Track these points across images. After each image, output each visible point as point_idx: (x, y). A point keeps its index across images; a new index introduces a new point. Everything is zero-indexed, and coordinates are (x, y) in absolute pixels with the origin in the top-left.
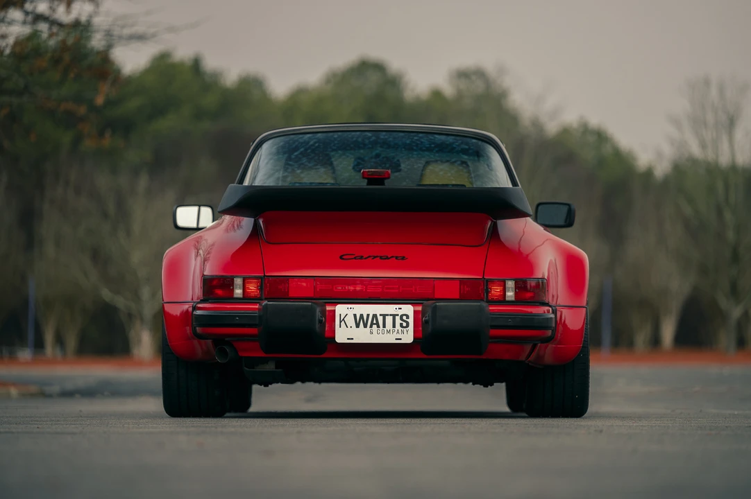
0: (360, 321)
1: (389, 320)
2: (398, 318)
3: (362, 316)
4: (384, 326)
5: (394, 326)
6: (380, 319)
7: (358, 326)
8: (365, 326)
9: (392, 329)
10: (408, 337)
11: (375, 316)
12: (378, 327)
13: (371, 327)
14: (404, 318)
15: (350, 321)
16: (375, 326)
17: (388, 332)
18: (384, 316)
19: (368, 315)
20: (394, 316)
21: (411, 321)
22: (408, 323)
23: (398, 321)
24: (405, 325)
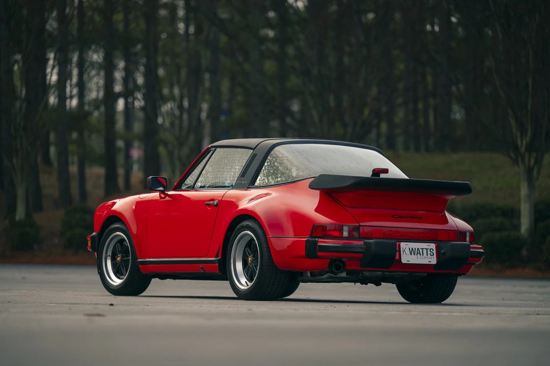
0: (412, 252)
1: (425, 251)
2: (428, 250)
3: (412, 248)
4: (423, 255)
5: (427, 255)
6: (421, 250)
7: (411, 254)
8: (414, 255)
10: (433, 261)
11: (418, 249)
13: (417, 255)
14: (431, 250)
15: (408, 251)
16: (419, 254)
17: (425, 258)
18: (422, 249)
19: (415, 248)
20: (427, 249)
21: (434, 252)
23: (429, 252)
24: (432, 254)
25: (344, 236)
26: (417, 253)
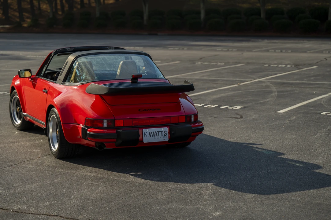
1: (160, 133)
2: (163, 132)
3: (151, 132)
4: (159, 136)
5: (162, 135)
6: (157, 133)
7: (150, 136)
8: (153, 136)
9: (161, 136)
10: (167, 139)
12: (157, 136)
13: (155, 136)
14: (165, 132)
15: (148, 135)
16: (156, 136)
19: (153, 132)
20: (162, 132)
22: (166, 134)
23: (163, 133)
24: (165, 134)
25: (104, 126)
26: (155, 135)
